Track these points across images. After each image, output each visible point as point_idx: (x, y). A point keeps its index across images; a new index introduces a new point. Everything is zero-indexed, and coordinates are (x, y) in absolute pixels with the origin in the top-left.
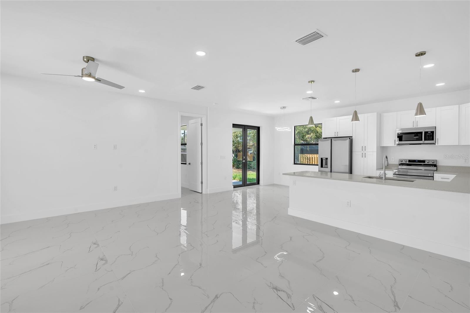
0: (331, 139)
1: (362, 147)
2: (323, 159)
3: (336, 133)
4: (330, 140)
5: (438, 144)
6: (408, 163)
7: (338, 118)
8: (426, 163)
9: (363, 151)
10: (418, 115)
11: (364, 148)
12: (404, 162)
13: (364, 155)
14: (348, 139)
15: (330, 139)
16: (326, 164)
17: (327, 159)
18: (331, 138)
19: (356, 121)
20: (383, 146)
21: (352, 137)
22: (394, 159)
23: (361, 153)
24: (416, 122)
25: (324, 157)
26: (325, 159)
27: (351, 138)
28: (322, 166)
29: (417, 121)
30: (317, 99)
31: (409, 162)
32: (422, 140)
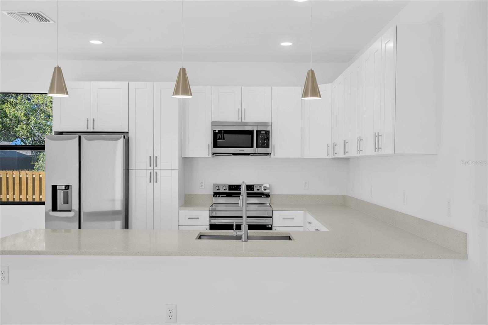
0: (80, 137)
1: (150, 157)
2: (58, 188)
3: (89, 122)
4: (77, 139)
5: (274, 156)
6: (227, 191)
7: (94, 83)
8: (255, 191)
9: (152, 168)
10: (309, 95)
11: (153, 161)
12: (221, 191)
13: (153, 178)
14: (121, 138)
15: (77, 136)
16: (67, 201)
17: (67, 187)
18: (80, 134)
19: (184, 95)
20: (187, 156)
21: (128, 133)
22: (203, 184)
23: (149, 171)
24: (243, 110)
25: (60, 182)
26: (63, 188)
27: (125, 135)
28: (54, 208)
29: (245, 109)
30: (51, 22)
31: (229, 190)
32: (252, 147)
